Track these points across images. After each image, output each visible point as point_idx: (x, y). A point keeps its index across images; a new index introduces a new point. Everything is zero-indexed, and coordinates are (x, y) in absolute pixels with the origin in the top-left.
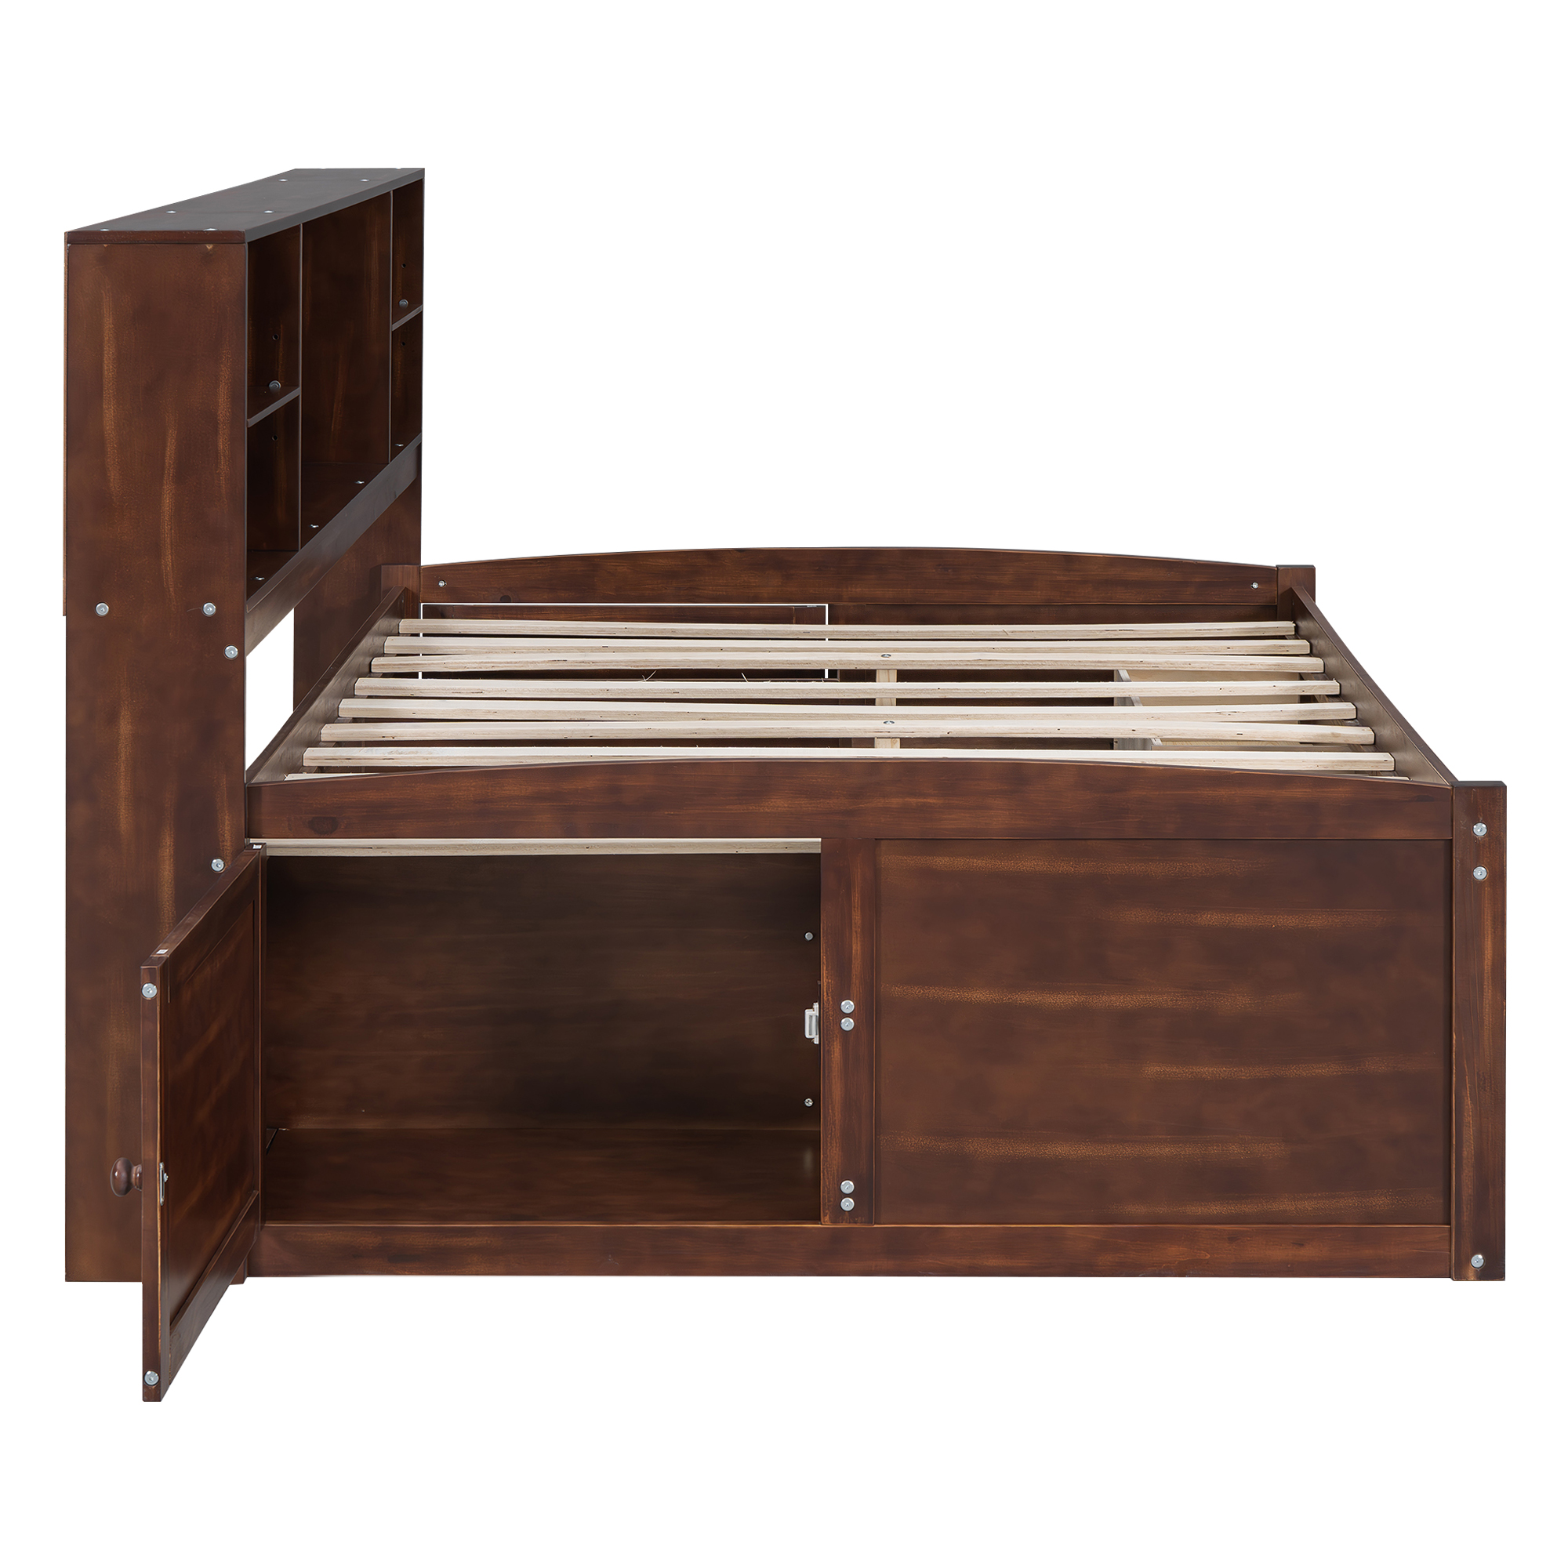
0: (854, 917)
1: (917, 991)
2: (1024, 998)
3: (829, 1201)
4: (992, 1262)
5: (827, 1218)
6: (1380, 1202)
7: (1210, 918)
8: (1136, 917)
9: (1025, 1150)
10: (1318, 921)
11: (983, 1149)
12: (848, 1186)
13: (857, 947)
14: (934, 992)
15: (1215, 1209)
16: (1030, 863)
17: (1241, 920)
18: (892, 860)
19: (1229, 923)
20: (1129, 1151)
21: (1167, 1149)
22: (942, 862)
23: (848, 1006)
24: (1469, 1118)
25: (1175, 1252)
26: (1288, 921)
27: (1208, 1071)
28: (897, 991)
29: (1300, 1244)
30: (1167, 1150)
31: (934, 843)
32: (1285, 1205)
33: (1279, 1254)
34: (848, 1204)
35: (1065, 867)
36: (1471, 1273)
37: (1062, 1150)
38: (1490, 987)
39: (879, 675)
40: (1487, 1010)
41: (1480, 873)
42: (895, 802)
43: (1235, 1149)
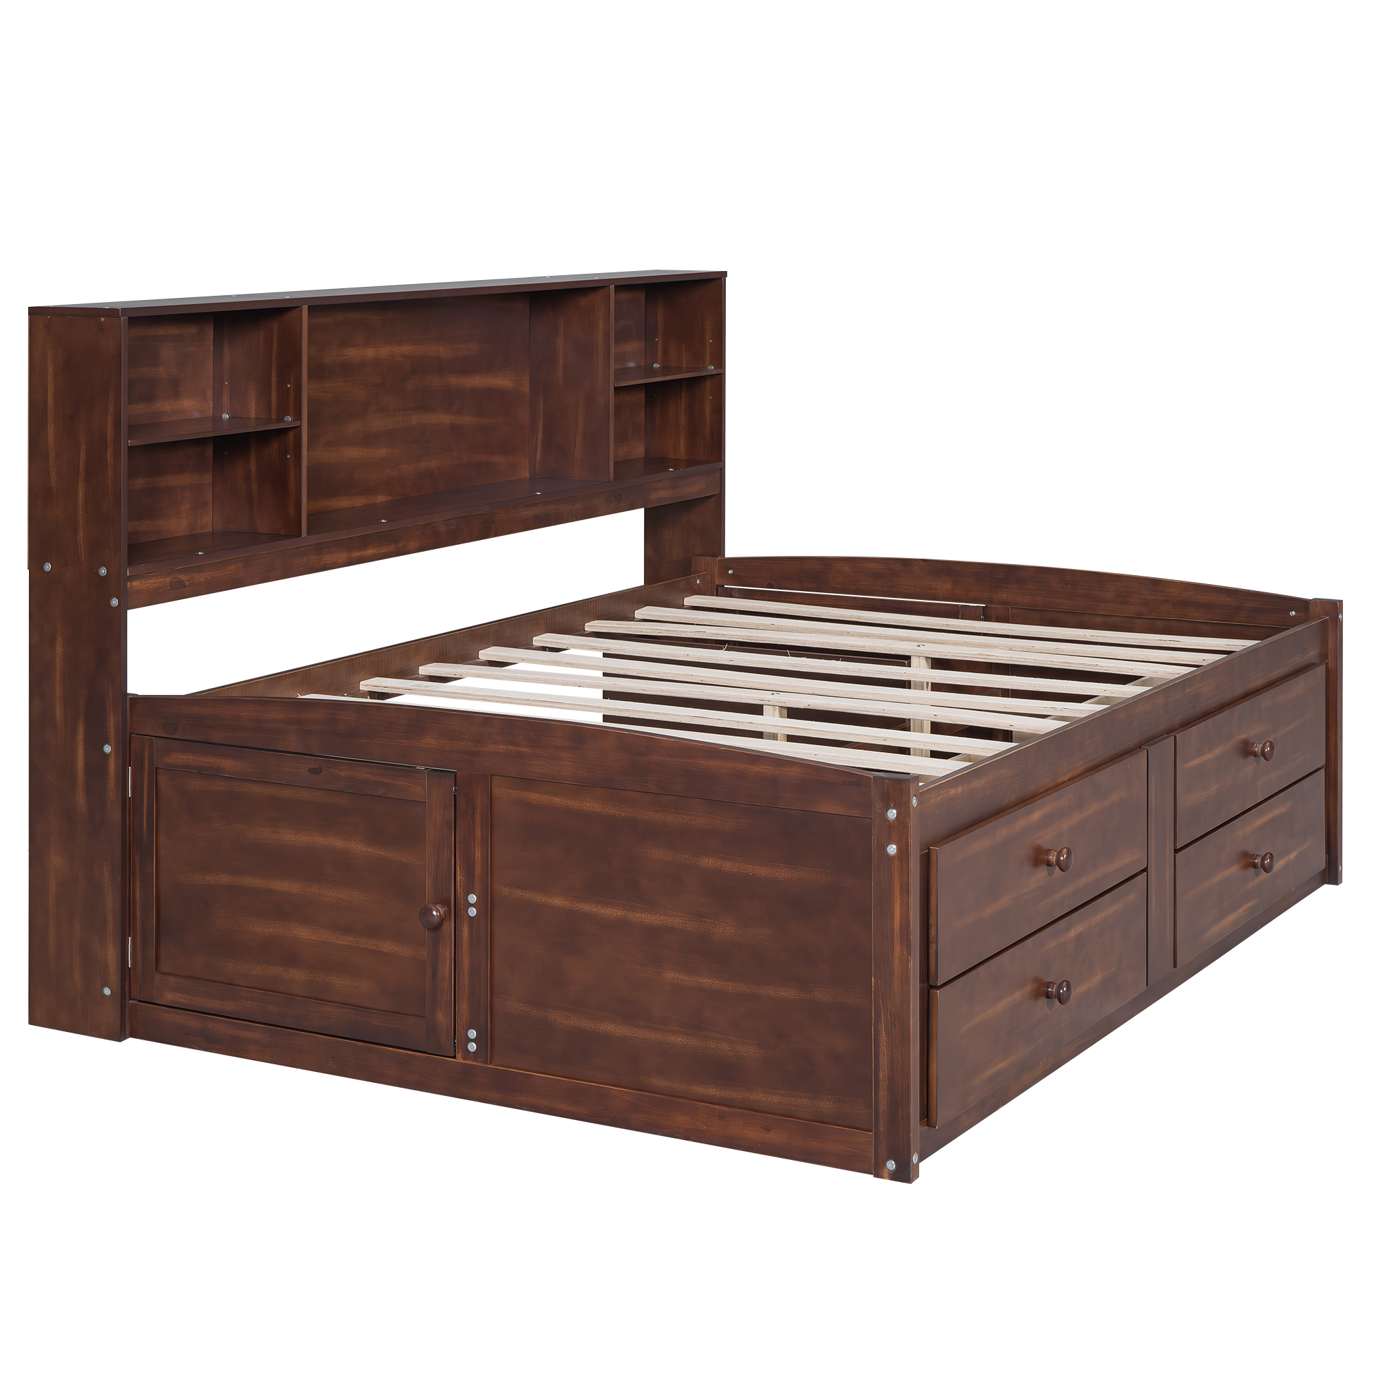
0: (476, 830)
1: (518, 893)
2: (587, 907)
3: (461, 1043)
4: (563, 1107)
5: (460, 1055)
6: (826, 1105)
7: (708, 862)
8: (658, 854)
9: (587, 1024)
10: (782, 873)
11: (562, 1019)
12: (472, 1034)
13: (478, 854)
14: (528, 895)
15: (712, 1091)
16: (590, 805)
17: (729, 866)
18: (502, 791)
19: (721, 867)
20: (654, 1036)
21: (680, 1039)
22: (534, 797)
23: (473, 898)
24: (883, 1048)
25: (682, 1120)
26: (762, 871)
27: (706, 982)
28: (506, 891)
29: (768, 1130)
30: (678, 1040)
31: (528, 782)
32: (759, 1097)
33: (753, 1134)
34: (472, 1047)
35: (612, 810)
36: (886, 1175)
37: (611, 1028)
38: (899, 943)
39: (914, 660)
40: (896, 961)
41: (892, 849)
42: (501, 748)
43: (725, 1046)
